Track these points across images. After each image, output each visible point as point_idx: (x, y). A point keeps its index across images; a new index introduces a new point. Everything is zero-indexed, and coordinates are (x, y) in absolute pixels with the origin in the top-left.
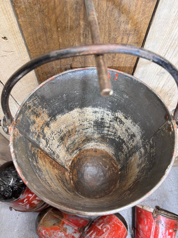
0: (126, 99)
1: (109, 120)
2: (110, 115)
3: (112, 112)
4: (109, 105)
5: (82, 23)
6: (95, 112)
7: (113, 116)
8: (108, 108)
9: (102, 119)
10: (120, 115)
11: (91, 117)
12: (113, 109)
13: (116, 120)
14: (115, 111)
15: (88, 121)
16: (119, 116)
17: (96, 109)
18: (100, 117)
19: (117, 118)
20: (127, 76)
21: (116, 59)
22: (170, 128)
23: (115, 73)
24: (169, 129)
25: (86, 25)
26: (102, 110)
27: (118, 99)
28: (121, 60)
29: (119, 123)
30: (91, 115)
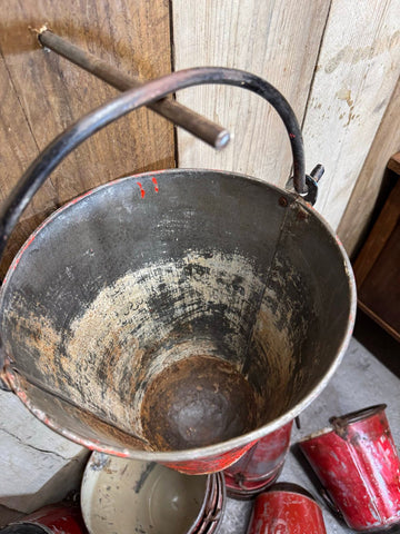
0: (192, 218)
1: (176, 281)
2: (174, 268)
3: (176, 261)
4: (164, 248)
5: (53, 99)
6: (143, 279)
7: (181, 267)
8: (164, 256)
9: (162, 287)
10: (193, 258)
11: (138, 295)
12: (176, 254)
13: (191, 274)
14: (182, 255)
15: (135, 307)
16: (193, 261)
17: (143, 272)
18: (156, 285)
19: (190, 267)
20: (174, 174)
21: (138, 152)
22: (302, 212)
23: (151, 179)
24: (300, 216)
25: (61, 102)
26: (154, 267)
27: (176, 228)
28: (147, 149)
29: (198, 276)
30: (137, 292)
